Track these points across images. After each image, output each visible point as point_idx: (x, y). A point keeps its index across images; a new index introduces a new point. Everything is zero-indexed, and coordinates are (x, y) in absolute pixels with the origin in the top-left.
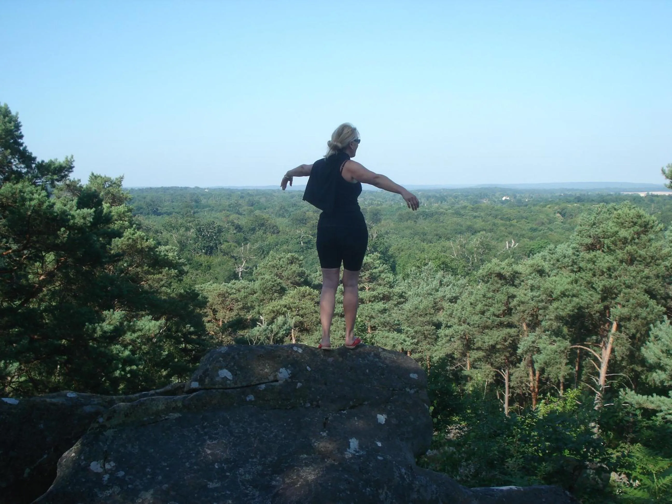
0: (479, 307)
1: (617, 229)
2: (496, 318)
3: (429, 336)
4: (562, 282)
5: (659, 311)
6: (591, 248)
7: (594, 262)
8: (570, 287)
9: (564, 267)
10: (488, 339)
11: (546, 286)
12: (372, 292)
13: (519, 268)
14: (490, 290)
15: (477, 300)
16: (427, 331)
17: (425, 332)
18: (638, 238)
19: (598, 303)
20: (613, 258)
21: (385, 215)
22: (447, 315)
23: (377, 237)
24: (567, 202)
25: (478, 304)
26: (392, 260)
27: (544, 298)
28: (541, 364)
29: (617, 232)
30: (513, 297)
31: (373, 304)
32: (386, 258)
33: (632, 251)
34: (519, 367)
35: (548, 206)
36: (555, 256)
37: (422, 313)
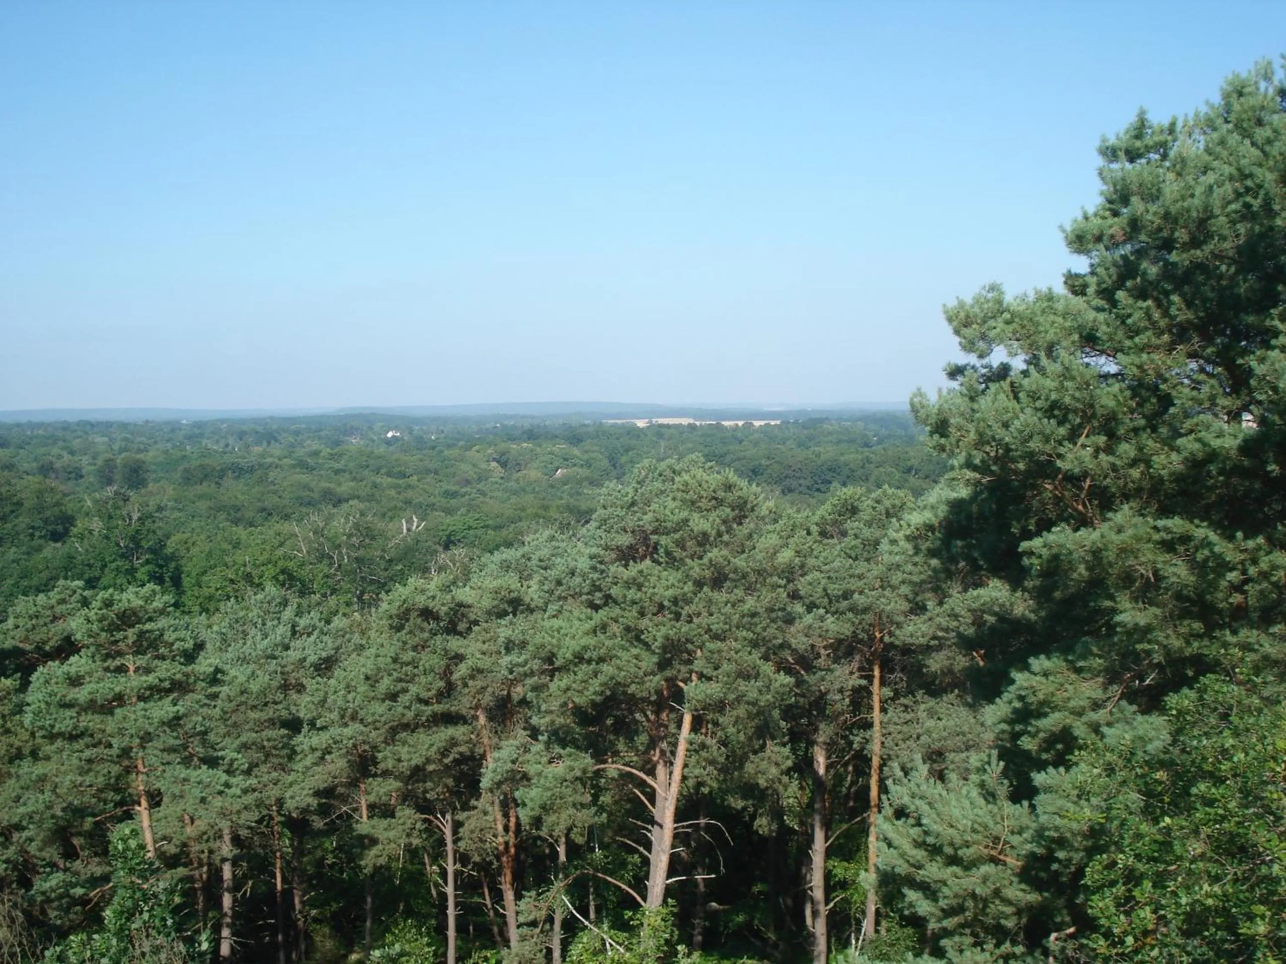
0: (386, 684)
1: (684, 514)
2: (424, 708)
3: (274, 752)
4: (573, 631)
5: (783, 686)
6: (627, 556)
7: (640, 587)
8: (591, 641)
9: (572, 596)
10: (409, 753)
11: (538, 640)
12: (144, 678)
13: (464, 594)
14: (407, 646)
15: (379, 669)
16: (269, 740)
17: (265, 743)
18: (727, 532)
19: (653, 674)
20: (679, 575)
21: (155, 471)
22: (313, 703)
23: (140, 519)
24: (510, 439)
25: (382, 678)
26: (173, 565)
27: (535, 667)
28: (532, 809)
29: (686, 521)
30: (459, 658)
31: (147, 706)
32: (161, 562)
33: (721, 560)
34: (475, 808)
35: (477, 448)
36: (552, 573)
37: (256, 703)
